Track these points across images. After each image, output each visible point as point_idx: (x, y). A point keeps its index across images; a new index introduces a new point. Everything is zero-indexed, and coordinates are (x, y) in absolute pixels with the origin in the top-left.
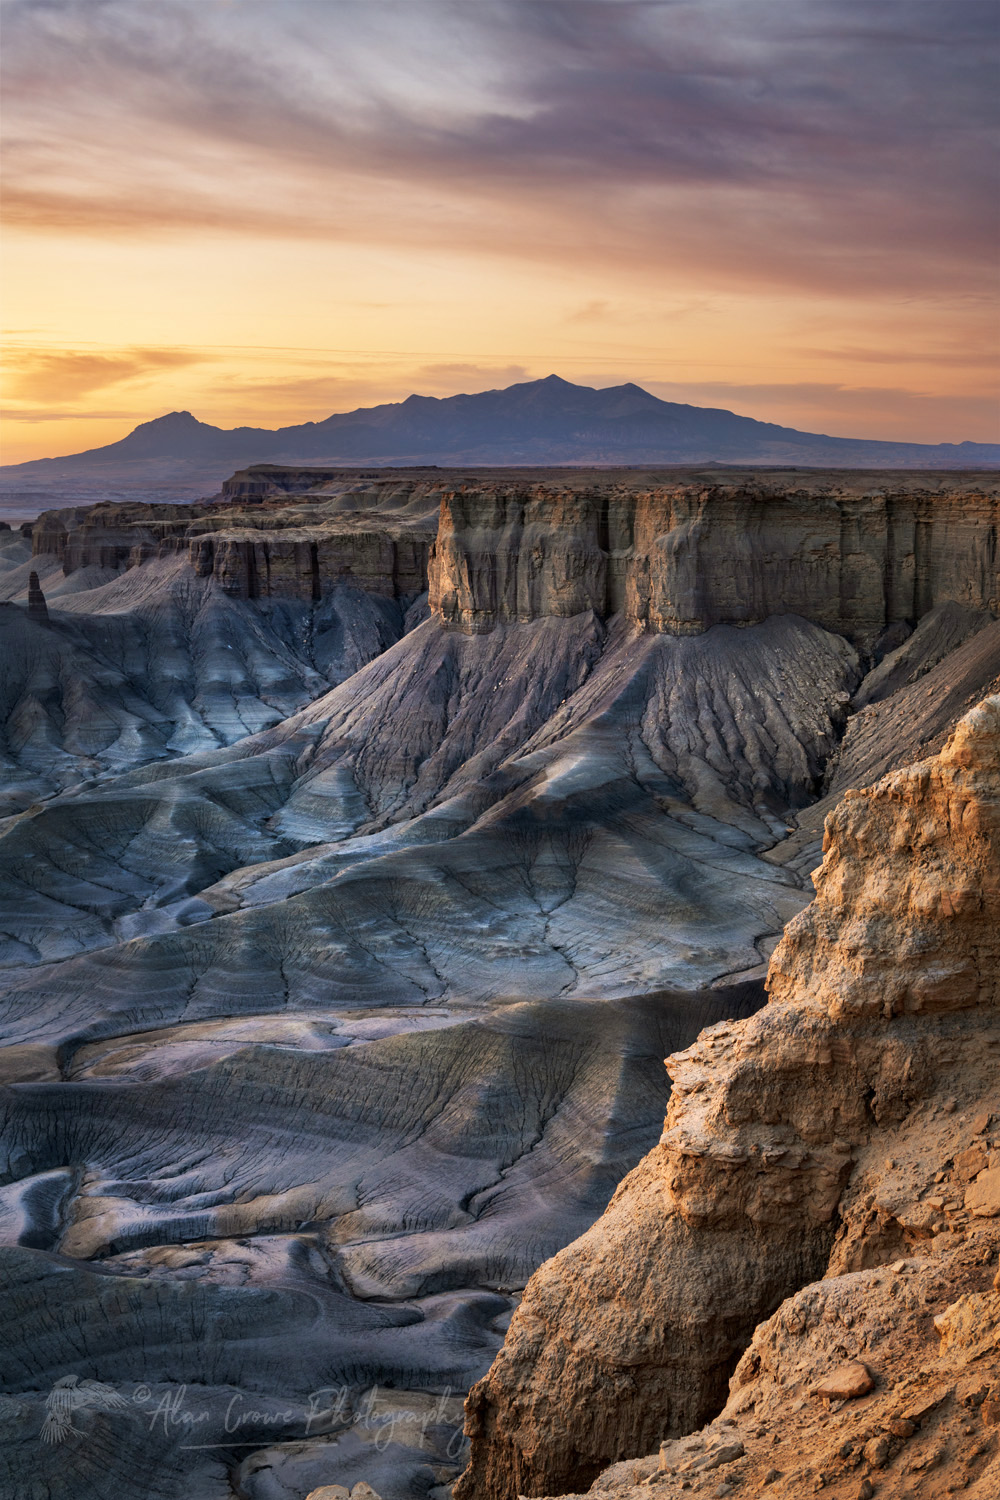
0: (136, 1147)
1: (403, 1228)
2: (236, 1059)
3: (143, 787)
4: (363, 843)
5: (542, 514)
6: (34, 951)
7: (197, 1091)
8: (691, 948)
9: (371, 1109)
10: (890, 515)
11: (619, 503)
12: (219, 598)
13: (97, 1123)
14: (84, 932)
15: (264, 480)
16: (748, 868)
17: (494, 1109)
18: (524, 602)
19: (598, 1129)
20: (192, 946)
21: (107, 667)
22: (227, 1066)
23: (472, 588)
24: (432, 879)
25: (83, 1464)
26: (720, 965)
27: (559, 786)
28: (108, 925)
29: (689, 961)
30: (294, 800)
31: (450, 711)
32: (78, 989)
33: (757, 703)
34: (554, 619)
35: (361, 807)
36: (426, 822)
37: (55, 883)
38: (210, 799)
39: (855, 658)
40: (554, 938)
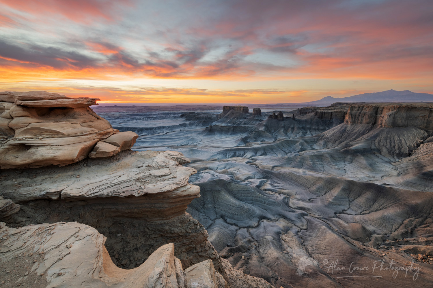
0: (274, 180)
1: (300, 200)
2: (289, 173)
3: (297, 139)
4: (324, 150)
5: (366, 109)
6: (277, 155)
8: (368, 175)
9: (303, 184)
11: (381, 108)
12: (317, 118)
13: (271, 176)
14: (283, 154)
16: (387, 165)
17: (319, 189)
18: (360, 121)
19: (333, 197)
20: (293, 159)
21: (300, 125)
23: (351, 119)
24: (328, 157)
25: (243, 213)
26: (372, 178)
27: (355, 148)
28: (287, 154)
29: (367, 177)
30: (317, 144)
31: (343, 135)
32: (278, 160)
33: (400, 140)
34: (364, 124)
35: (325, 145)
36: (333, 149)
37: (283, 148)
38: (305, 142)
40: (345, 168)
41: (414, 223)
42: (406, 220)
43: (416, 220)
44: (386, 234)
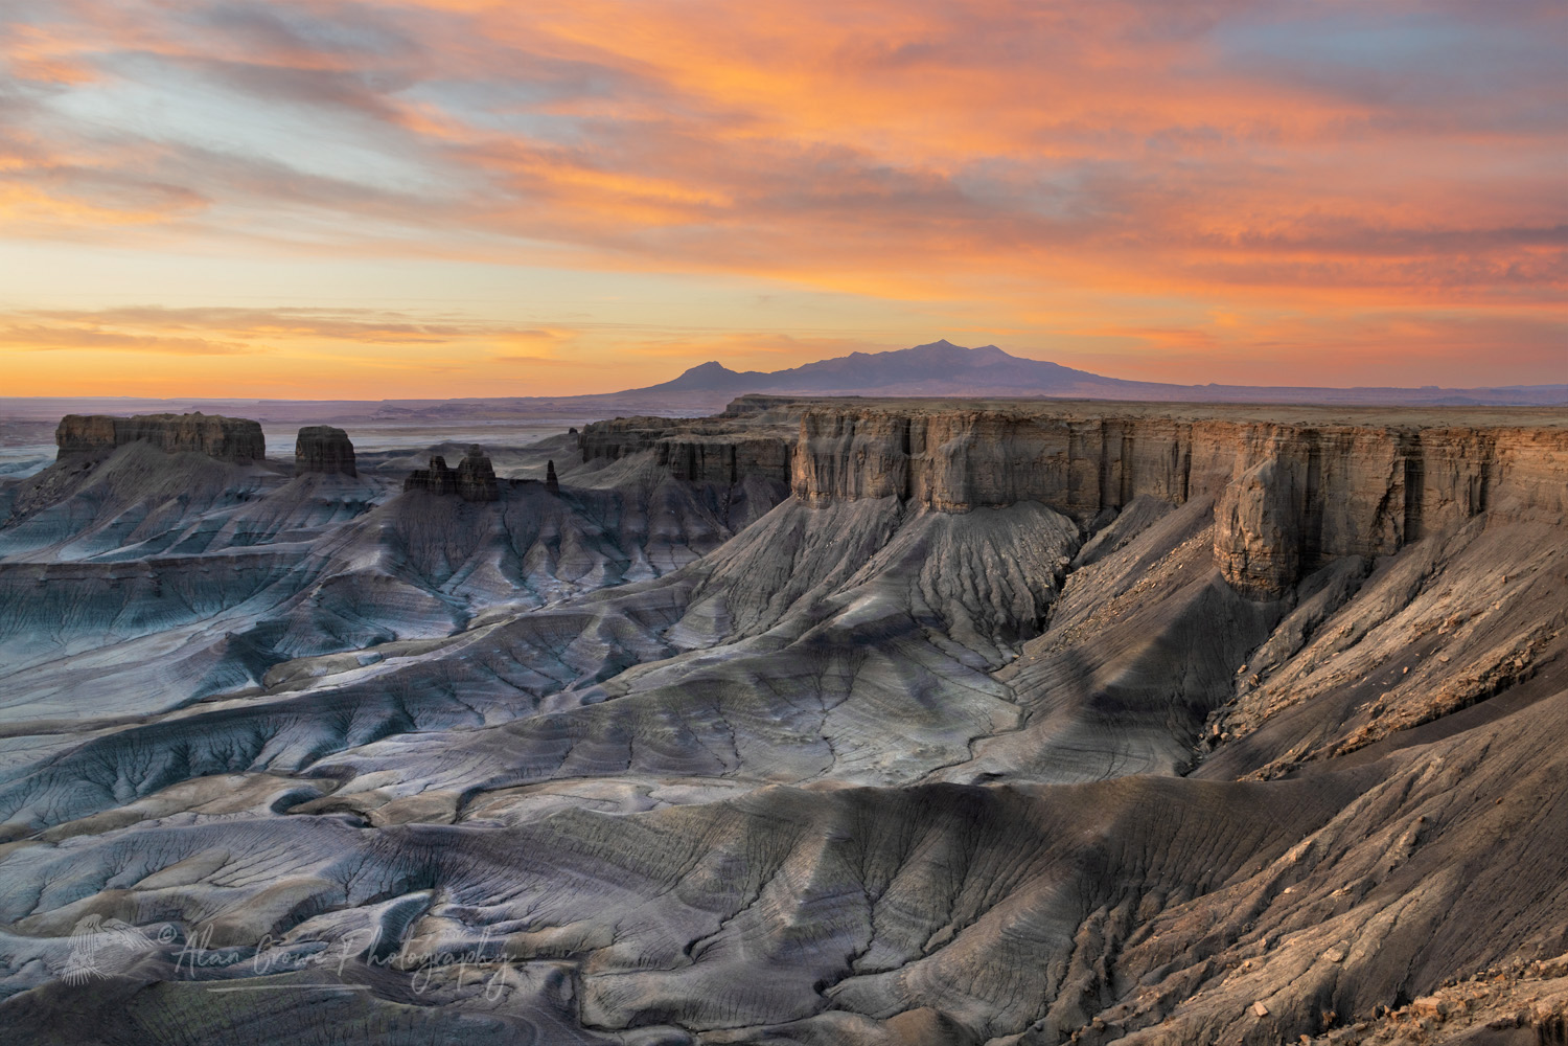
0: (480, 878)
1: (638, 965)
3: (585, 606)
4: (722, 651)
5: (866, 428)
6: (481, 718)
7: (529, 839)
8: (920, 745)
9: (643, 863)
10: (1104, 433)
11: (917, 422)
12: (670, 480)
13: (460, 858)
14: (518, 707)
15: (751, 404)
16: (977, 684)
17: (728, 872)
18: (851, 488)
19: (796, 897)
20: (575, 723)
21: (593, 523)
22: (553, 821)
23: (817, 477)
24: (747, 683)
26: (937, 760)
27: (851, 619)
28: (536, 702)
29: (916, 755)
30: (687, 619)
31: (796, 561)
32: (492, 750)
33: (1003, 562)
34: (871, 500)
35: (727, 625)
36: (765, 638)
37: (510, 671)
38: (627, 616)
39: (1076, 533)
40: (827, 731)
41: (1109, 932)
42: (1081, 926)
43: (1112, 913)
44: (1030, 1023)
